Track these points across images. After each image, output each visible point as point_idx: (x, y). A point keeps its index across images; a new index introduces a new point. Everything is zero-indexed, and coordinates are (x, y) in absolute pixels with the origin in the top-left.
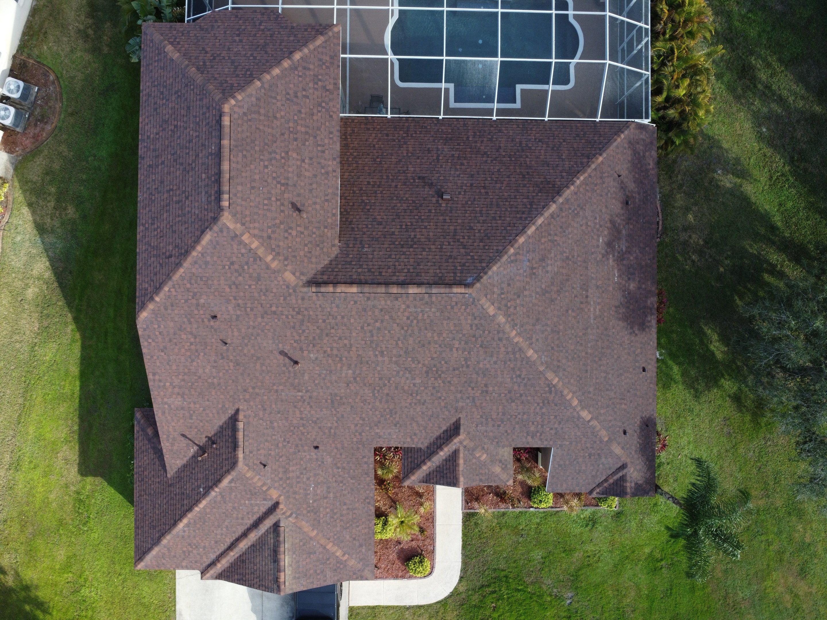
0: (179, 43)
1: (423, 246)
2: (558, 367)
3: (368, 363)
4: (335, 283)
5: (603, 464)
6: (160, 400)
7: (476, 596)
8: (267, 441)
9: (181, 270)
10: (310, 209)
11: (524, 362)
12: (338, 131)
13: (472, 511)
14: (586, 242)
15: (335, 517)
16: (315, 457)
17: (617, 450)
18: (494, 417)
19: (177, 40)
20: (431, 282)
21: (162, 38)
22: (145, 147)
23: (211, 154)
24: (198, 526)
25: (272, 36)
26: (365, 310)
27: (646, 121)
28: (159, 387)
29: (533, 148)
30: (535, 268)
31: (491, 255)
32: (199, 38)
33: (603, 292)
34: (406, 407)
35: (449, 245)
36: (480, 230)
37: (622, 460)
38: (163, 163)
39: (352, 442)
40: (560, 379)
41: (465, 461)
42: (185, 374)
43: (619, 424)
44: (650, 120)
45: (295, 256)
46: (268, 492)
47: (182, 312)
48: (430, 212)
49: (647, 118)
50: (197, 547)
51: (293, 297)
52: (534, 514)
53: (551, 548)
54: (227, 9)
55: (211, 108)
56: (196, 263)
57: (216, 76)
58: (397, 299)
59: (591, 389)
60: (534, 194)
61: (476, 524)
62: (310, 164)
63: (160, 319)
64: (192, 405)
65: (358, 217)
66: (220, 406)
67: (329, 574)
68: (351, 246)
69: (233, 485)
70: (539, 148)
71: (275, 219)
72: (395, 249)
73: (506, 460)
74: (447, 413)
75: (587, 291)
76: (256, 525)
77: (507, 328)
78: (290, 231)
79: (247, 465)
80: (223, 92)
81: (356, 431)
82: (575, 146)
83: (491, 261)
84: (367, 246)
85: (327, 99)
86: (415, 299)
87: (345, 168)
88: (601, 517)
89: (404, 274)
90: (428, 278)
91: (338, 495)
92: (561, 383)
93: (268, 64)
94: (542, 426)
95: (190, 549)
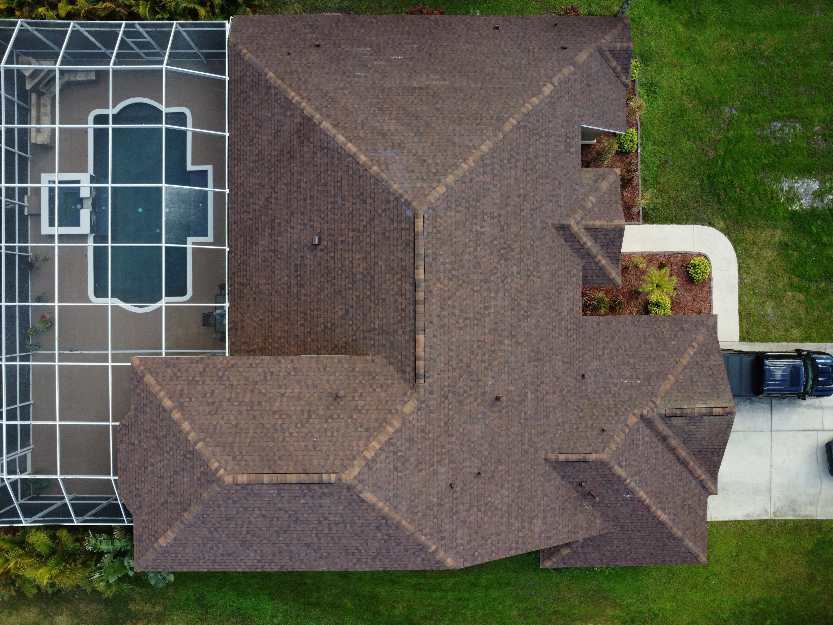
0: (156, 532)
1: (372, 263)
2: (498, 118)
3: (497, 323)
4: (416, 358)
5: (597, 72)
6: (536, 542)
7: (729, 208)
8: (577, 429)
9: (404, 522)
10: (334, 387)
11: (494, 154)
12: (248, 358)
13: (641, 214)
14: (362, 89)
15: (654, 356)
16: (592, 379)
17: (583, 56)
18: (550, 188)
19: (153, 533)
20: (412, 255)
21: (151, 550)
22: (270, 565)
23: (279, 494)
24: (664, 499)
25: (146, 431)
26: (442, 327)
27: (228, 26)
28: (523, 543)
29: (260, 148)
30: (393, 143)
31: (380, 190)
32: (150, 510)
33: (415, 71)
34: (541, 282)
35: (369, 236)
36: (353, 204)
37: (592, 51)
38: (287, 545)
39: (578, 339)
40: (511, 116)
41: (597, 219)
42: (510, 516)
43: (555, 54)
44: (226, 22)
45: (387, 402)
46: (631, 426)
47: (446, 521)
48: (333, 258)
49: (223, 25)
50: (685, 500)
51: (430, 403)
52: (644, 148)
53: (678, 131)
54: (115, 481)
55: (229, 495)
56: (396, 508)
57: (192, 489)
58: (430, 292)
59: (520, 84)
60: (312, 145)
61: (655, 209)
62: (286, 388)
63: (454, 544)
64: (542, 508)
65: (340, 336)
66: (542, 479)
67: (712, 362)
68: (372, 342)
69: (623, 464)
70: (260, 141)
71: (347, 424)
72: (376, 295)
73: (595, 176)
74: (547, 239)
75: (415, 88)
76: (664, 439)
77: (459, 172)
78: (359, 408)
79: (604, 449)
80: (210, 482)
81: (566, 334)
82: (258, 102)
83: (387, 190)
84: (372, 325)
85: (214, 370)
86: (431, 272)
87: (286, 350)
88: (646, 78)
89: (404, 284)
90: (407, 259)
91: (631, 353)
92: (516, 115)
93: (178, 435)
94: (560, 136)
95: (687, 506)
